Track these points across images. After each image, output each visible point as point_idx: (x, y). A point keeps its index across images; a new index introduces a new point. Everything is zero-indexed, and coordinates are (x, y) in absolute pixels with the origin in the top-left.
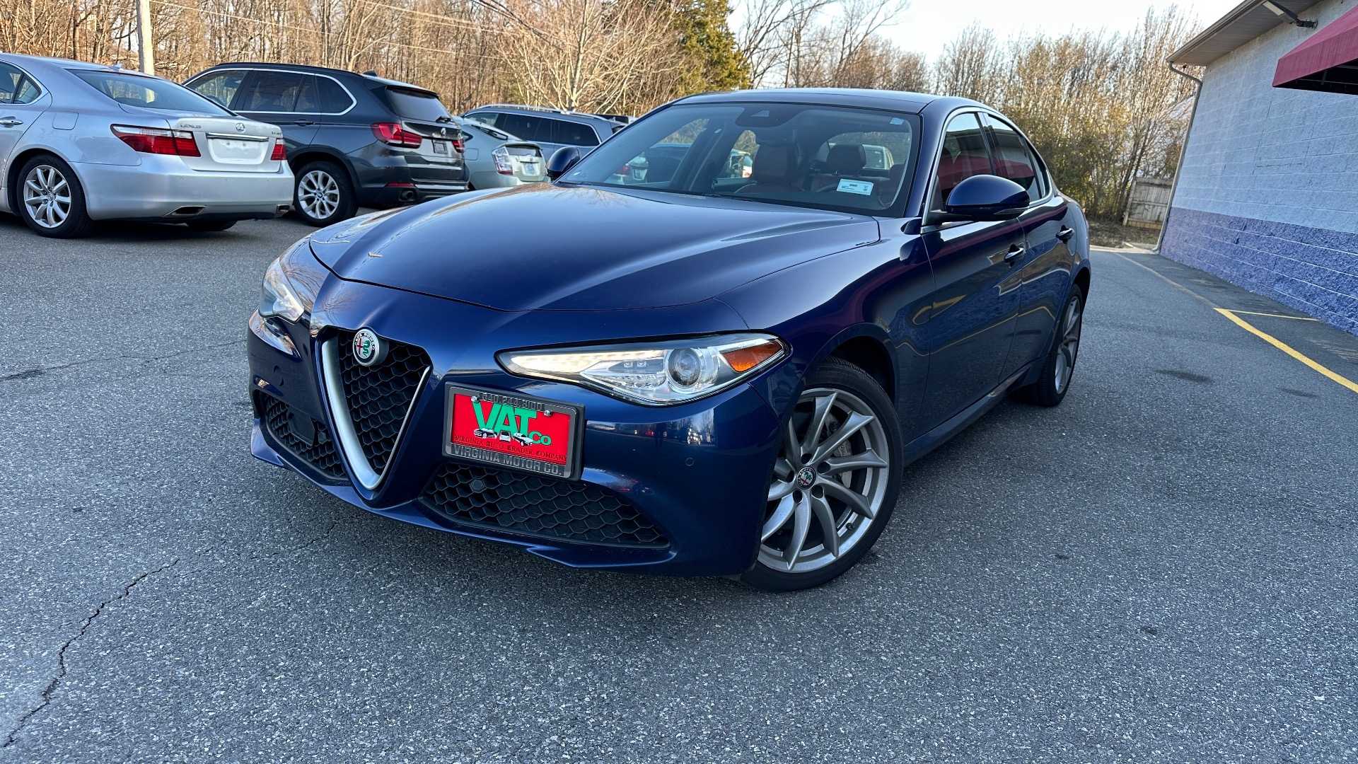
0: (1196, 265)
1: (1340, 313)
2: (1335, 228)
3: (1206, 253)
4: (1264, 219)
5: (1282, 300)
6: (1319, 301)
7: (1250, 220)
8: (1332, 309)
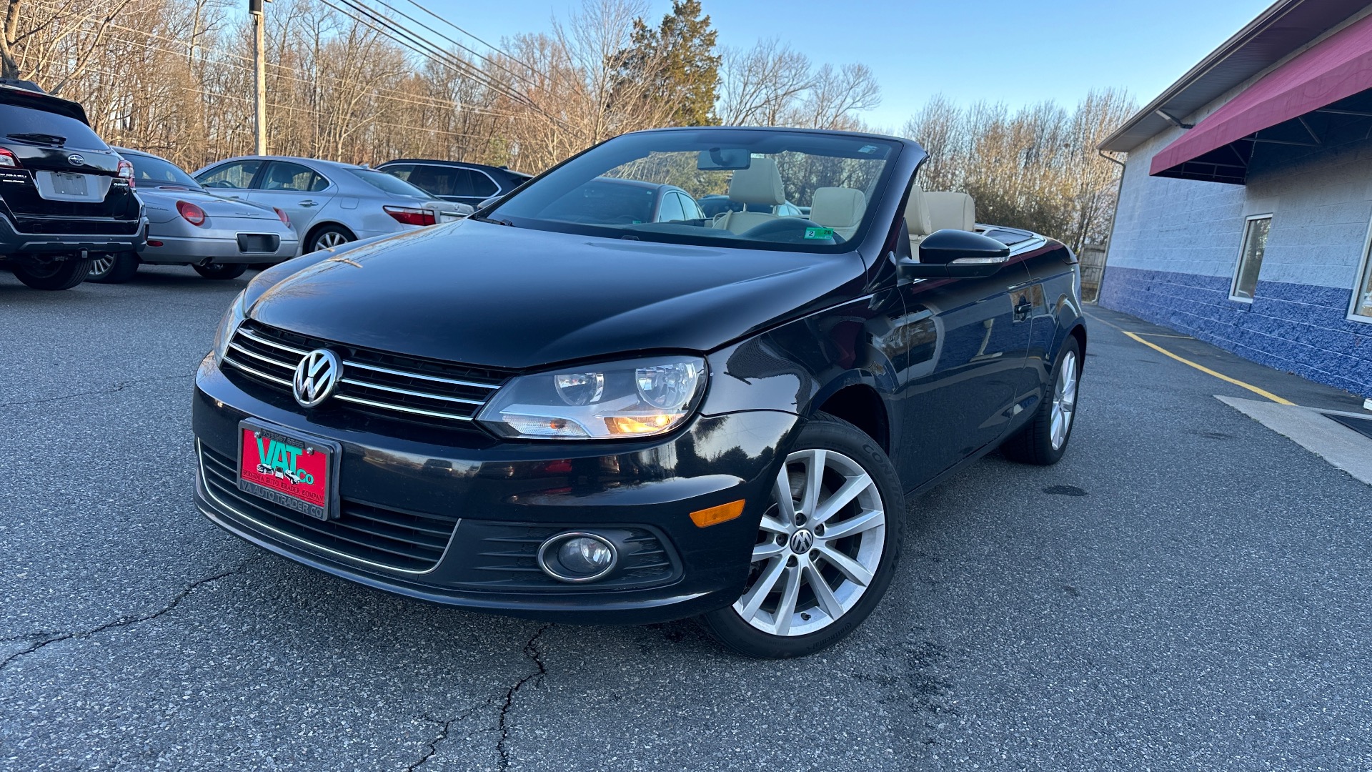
0: (1123, 311)
1: (1206, 332)
2: (1203, 274)
3: (1129, 300)
4: (1164, 270)
5: (1175, 328)
6: (1195, 325)
7: (1156, 272)
8: (1201, 329)
